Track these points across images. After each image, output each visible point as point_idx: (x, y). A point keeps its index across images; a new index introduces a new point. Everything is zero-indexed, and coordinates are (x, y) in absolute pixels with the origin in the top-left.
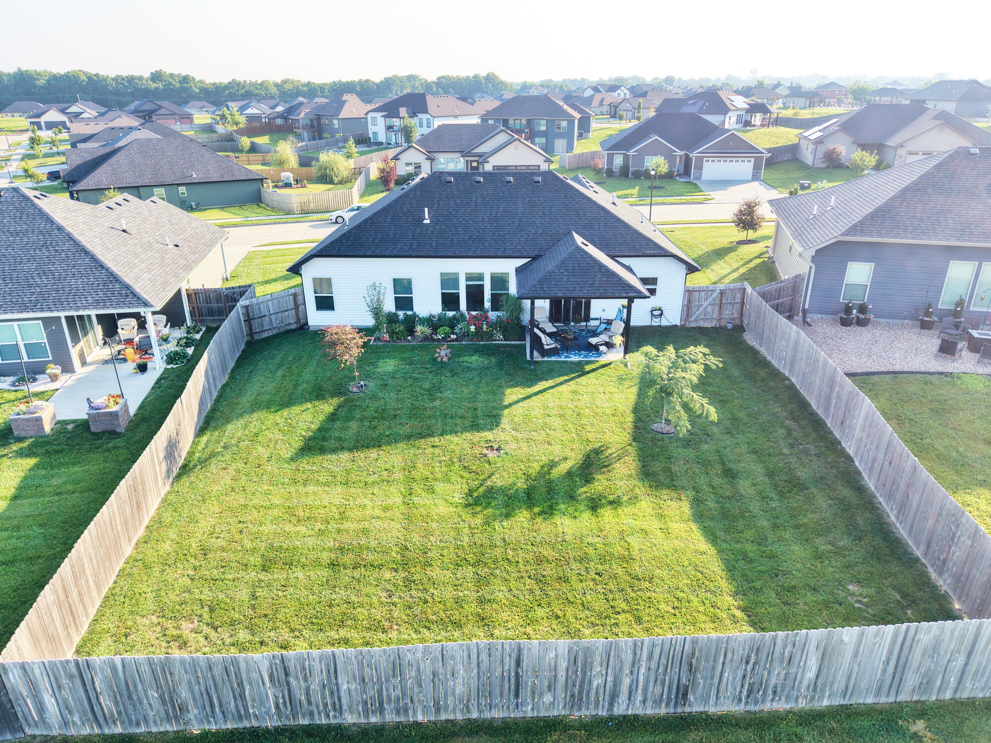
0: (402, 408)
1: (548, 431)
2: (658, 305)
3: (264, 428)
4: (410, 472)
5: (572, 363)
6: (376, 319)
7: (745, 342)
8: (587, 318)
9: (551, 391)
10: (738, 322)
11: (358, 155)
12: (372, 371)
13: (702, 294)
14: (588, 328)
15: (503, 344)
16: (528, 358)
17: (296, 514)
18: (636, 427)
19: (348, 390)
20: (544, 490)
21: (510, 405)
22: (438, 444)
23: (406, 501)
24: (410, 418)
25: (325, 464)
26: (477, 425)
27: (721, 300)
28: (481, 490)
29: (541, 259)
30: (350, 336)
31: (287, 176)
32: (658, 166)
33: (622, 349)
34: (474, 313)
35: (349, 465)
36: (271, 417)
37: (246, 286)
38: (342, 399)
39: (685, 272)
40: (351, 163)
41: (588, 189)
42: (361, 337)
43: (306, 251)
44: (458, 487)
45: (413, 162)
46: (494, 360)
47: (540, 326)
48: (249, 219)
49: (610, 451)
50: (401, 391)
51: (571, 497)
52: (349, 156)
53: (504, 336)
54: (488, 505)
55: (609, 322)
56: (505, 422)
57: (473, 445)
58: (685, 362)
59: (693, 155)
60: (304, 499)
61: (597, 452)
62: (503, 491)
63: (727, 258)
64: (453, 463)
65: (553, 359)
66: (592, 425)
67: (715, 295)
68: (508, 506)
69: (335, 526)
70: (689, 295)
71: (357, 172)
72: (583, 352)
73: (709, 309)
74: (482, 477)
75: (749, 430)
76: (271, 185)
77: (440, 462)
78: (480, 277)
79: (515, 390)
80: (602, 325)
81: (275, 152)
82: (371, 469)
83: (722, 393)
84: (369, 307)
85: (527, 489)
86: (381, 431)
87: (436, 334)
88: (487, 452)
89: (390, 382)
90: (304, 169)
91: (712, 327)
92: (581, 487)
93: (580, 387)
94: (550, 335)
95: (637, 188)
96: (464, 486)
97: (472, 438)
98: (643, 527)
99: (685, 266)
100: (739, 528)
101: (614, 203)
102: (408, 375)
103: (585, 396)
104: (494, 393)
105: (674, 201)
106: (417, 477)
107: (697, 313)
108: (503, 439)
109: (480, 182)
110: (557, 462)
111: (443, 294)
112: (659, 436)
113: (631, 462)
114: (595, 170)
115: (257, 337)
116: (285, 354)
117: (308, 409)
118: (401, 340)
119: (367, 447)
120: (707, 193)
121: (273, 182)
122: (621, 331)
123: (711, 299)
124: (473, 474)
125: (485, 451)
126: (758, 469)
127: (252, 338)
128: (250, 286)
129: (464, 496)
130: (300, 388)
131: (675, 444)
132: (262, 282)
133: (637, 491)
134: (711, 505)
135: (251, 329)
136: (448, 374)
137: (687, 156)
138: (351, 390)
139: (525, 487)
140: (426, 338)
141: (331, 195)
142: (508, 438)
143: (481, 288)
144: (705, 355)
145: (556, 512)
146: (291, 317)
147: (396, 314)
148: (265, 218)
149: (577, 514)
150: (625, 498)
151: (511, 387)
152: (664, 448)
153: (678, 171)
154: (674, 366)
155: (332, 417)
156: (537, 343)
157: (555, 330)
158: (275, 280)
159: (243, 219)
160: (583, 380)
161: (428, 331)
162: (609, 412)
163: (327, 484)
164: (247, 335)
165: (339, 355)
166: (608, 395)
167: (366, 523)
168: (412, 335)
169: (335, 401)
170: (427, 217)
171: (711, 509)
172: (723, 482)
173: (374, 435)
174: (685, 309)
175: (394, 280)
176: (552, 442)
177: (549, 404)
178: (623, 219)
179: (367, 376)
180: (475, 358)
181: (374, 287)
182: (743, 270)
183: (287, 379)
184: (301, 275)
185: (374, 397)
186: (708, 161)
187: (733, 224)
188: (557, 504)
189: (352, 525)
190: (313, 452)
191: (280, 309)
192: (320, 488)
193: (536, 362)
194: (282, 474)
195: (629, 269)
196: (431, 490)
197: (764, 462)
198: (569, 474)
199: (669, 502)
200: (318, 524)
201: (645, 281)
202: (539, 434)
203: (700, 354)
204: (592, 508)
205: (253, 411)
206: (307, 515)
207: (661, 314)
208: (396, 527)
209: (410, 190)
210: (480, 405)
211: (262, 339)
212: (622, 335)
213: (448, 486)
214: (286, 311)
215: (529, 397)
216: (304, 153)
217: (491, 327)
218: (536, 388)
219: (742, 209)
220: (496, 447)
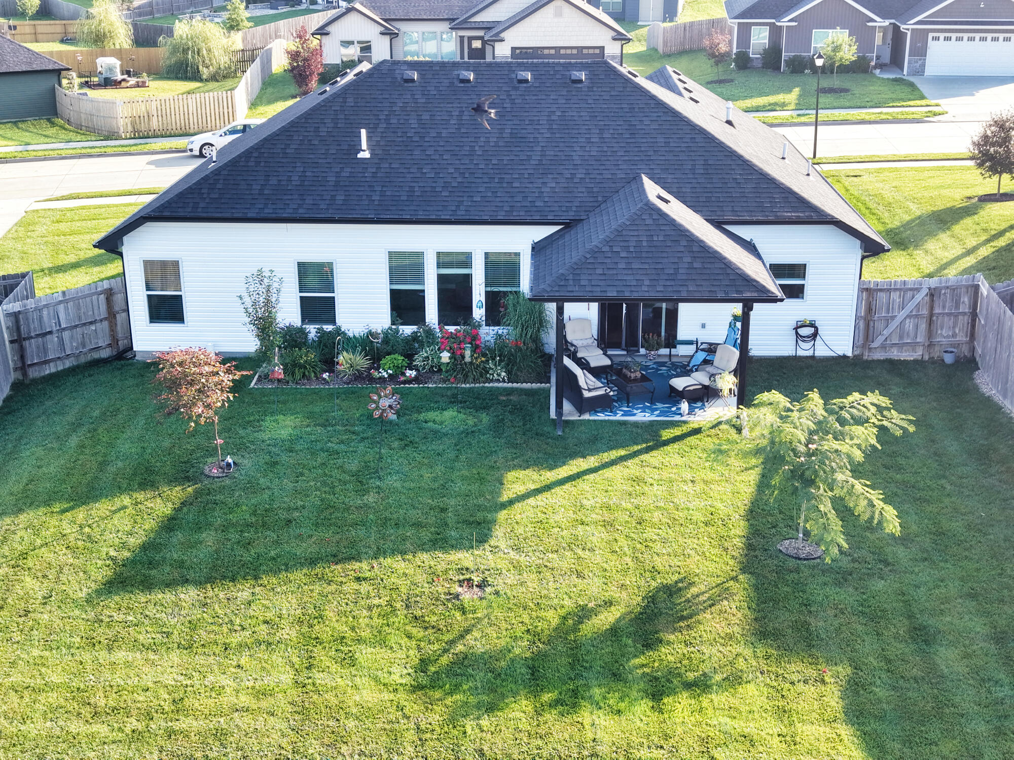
0: (304, 507)
1: (579, 552)
2: (808, 317)
3: (39, 542)
4: (311, 626)
5: (636, 424)
6: (262, 340)
7: (976, 388)
8: (672, 341)
9: (591, 477)
10: (965, 350)
11: (251, 24)
12: (251, 438)
13: (895, 296)
14: (674, 360)
15: (505, 389)
16: (553, 414)
17: (92, 701)
18: (750, 547)
19: (202, 473)
20: (564, 660)
21: (511, 502)
22: (368, 574)
23: (301, 679)
24: (317, 525)
25: (151, 611)
26: (445, 540)
27: (932, 308)
28: (445, 660)
29: (579, 226)
30: (207, 369)
31: (108, 63)
32: (837, 49)
33: (734, 400)
34: (451, 329)
35: (197, 613)
36: (54, 522)
37: (16, 276)
38: (190, 489)
39: (859, 253)
40: (237, 41)
41: (680, 94)
42: (228, 372)
43: (134, 210)
44: (401, 654)
45: (355, 38)
46: (485, 418)
47: (579, 355)
48: (30, 148)
49: (694, 590)
50: (302, 474)
51: (614, 675)
52: (232, 26)
53: (509, 373)
54: (455, 689)
55: (712, 349)
56: (499, 537)
57: (433, 576)
58: (842, 422)
59: (908, 27)
60: (107, 675)
61: (671, 591)
62: (487, 661)
63: (957, 228)
64: (394, 610)
65: (601, 417)
66: (664, 541)
67: (919, 297)
68: (493, 690)
69: (163, 724)
70: (868, 298)
71: (246, 58)
72: (659, 405)
73: (909, 325)
74: (448, 637)
75: (967, 553)
76: (77, 81)
77: (370, 608)
78: (465, 260)
79: (521, 474)
80: (700, 353)
81: (88, 18)
82: (238, 621)
83: (921, 485)
84: (249, 314)
85: (532, 659)
86: (262, 550)
87: (377, 369)
88: (460, 590)
89: (284, 458)
90: (143, 51)
91: (914, 361)
92: (636, 656)
93: (647, 469)
94: (597, 372)
95: (796, 91)
96: (411, 653)
97: (432, 563)
98: (746, 731)
99: (858, 242)
100: (932, 736)
101: (729, 123)
102: (319, 446)
103: (656, 487)
104: (482, 480)
105: (867, 118)
106: (324, 637)
107: (885, 332)
108: (493, 565)
109: (468, 81)
110: (592, 610)
111: (393, 293)
112: (792, 563)
113: (734, 611)
114: (713, 56)
115: (33, 373)
116: (86, 406)
117: (124, 508)
118: (309, 379)
119: (233, 580)
120: (933, 102)
121: (80, 76)
122: (733, 365)
123: (911, 306)
124: (430, 631)
125: (457, 589)
126: (979, 626)
127: (25, 374)
128: (23, 276)
129: (410, 671)
130: (111, 469)
131: (822, 579)
132: (50, 269)
133: (741, 664)
134: (880, 692)
135: (22, 357)
136: (396, 444)
137: (896, 28)
138: (207, 471)
139: (528, 655)
140: (359, 376)
141: (192, 101)
142: (502, 565)
143: (467, 280)
144: (880, 409)
145: (583, 703)
146: (100, 335)
147: (302, 332)
148: (62, 145)
149: (622, 705)
150: (718, 678)
151: (515, 467)
152: (798, 586)
153: (878, 58)
154: (821, 428)
155: (170, 525)
156: (569, 386)
157: (607, 362)
158: (75, 266)
159: (20, 148)
160: (654, 457)
161: (361, 361)
162: (699, 517)
163: (151, 648)
164: (16, 369)
165: (184, 406)
166: (699, 487)
167: (222, 720)
168: (331, 371)
169: (177, 493)
170: (364, 145)
171: (880, 701)
172: (907, 650)
173: (247, 558)
174: (862, 324)
175: (299, 264)
176: (586, 572)
177: (585, 502)
178: (741, 151)
179: (239, 448)
180: (449, 414)
181: (260, 276)
182: (985, 252)
183: (87, 451)
184: (121, 254)
185: (251, 487)
186: (938, 39)
187: (971, 163)
188: (588, 687)
189: (195, 723)
190: (129, 588)
191: (80, 318)
192: (138, 655)
193: (567, 422)
194: (68, 628)
195: (750, 247)
196: (350, 661)
197: (988, 614)
198: (614, 632)
199: (800, 687)
200: (133, 720)
201: (778, 270)
202: (562, 557)
203: (871, 407)
204: (653, 695)
205: (20, 511)
206: (112, 703)
207: (815, 336)
208: (278, 727)
209: (335, 96)
210: (453, 502)
211: (44, 377)
212: (735, 372)
213: (384, 653)
214: (91, 323)
215: (548, 488)
216: (144, 20)
217: (484, 355)
218: (563, 472)
219: (989, 133)
220: (476, 579)
